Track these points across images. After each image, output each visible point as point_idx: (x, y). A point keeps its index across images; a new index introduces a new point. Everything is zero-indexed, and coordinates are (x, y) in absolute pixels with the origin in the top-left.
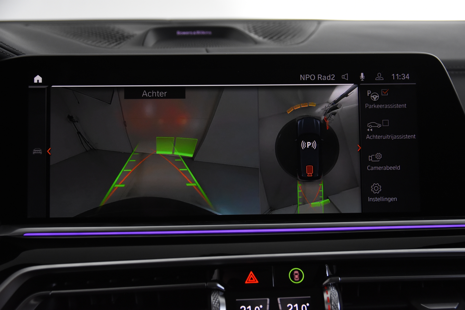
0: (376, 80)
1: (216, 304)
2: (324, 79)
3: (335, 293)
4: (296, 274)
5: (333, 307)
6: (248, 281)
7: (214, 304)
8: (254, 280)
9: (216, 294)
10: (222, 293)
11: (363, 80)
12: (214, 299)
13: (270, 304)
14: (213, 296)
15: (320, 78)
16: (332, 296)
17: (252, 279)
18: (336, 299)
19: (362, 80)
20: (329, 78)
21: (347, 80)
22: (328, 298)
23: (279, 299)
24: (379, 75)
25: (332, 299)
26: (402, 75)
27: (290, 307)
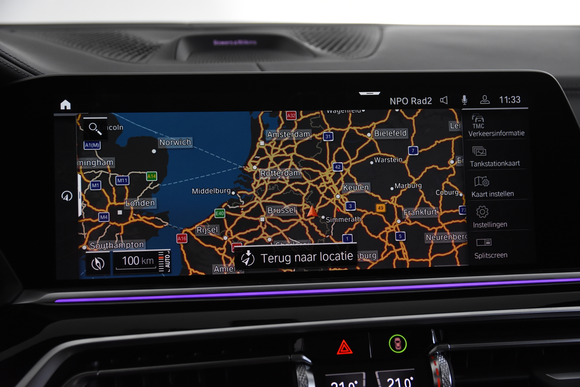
0: (481, 103)
1: (303, 380)
2: (419, 103)
3: (444, 364)
4: (398, 342)
5: (443, 380)
6: (340, 352)
7: (301, 381)
8: (348, 350)
9: (303, 369)
10: (307, 368)
11: (466, 103)
12: (300, 375)
13: (366, 379)
14: (299, 370)
15: (415, 101)
16: (441, 367)
17: (344, 349)
18: (447, 371)
19: (464, 103)
20: (424, 102)
21: (447, 104)
22: (437, 369)
23: (377, 373)
24: (485, 98)
25: (442, 370)
26: (512, 97)
27: (391, 382)
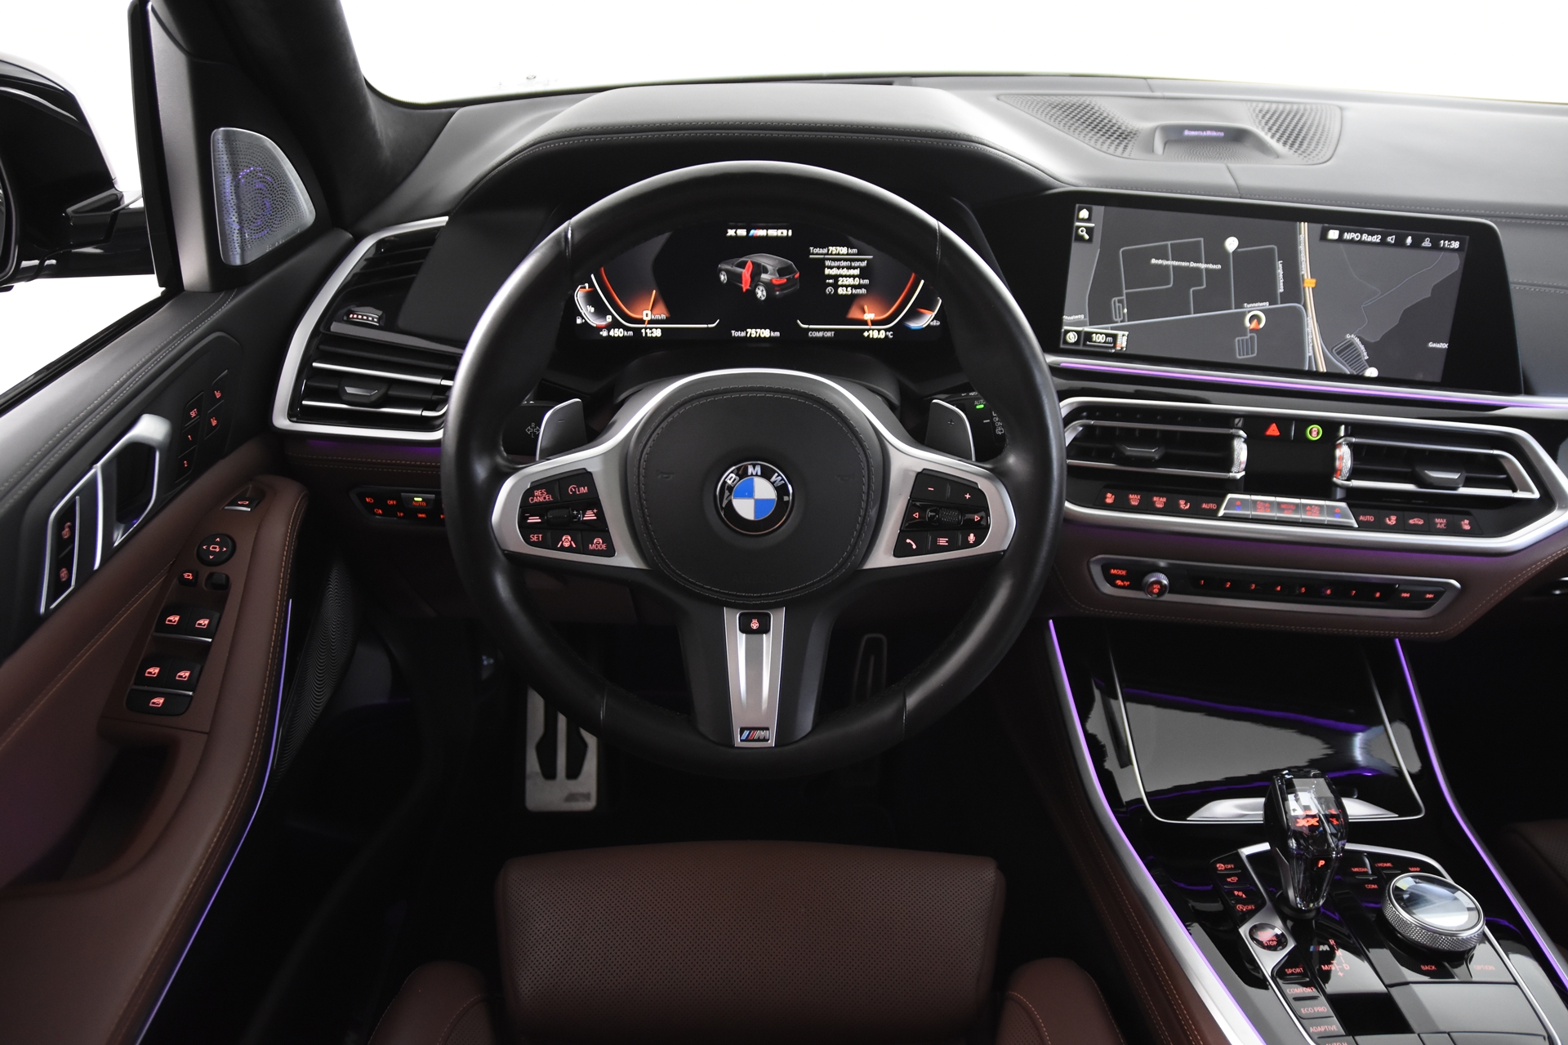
2: (1369, 239)
4: (1315, 431)
6: (1269, 433)
7: (1235, 447)
9: (1238, 440)
10: (1242, 440)
12: (1236, 444)
14: (1235, 440)
15: (1365, 238)
17: (1273, 431)
19: (1407, 244)
20: (1374, 239)
21: (1393, 242)
26: (1451, 243)
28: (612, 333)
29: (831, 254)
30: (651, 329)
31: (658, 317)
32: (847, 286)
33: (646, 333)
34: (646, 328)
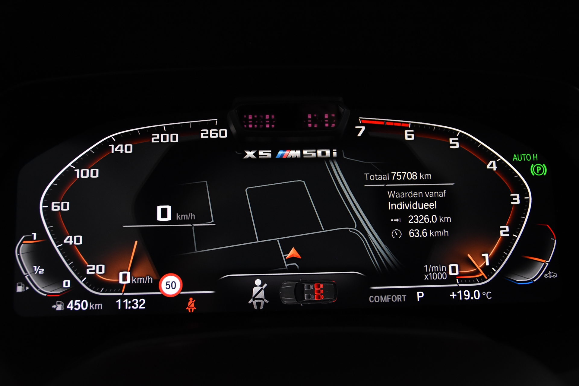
28: (70, 306)
29: (396, 182)
30: (130, 298)
31: (141, 280)
32: (421, 227)
33: (123, 304)
34: (123, 298)
